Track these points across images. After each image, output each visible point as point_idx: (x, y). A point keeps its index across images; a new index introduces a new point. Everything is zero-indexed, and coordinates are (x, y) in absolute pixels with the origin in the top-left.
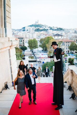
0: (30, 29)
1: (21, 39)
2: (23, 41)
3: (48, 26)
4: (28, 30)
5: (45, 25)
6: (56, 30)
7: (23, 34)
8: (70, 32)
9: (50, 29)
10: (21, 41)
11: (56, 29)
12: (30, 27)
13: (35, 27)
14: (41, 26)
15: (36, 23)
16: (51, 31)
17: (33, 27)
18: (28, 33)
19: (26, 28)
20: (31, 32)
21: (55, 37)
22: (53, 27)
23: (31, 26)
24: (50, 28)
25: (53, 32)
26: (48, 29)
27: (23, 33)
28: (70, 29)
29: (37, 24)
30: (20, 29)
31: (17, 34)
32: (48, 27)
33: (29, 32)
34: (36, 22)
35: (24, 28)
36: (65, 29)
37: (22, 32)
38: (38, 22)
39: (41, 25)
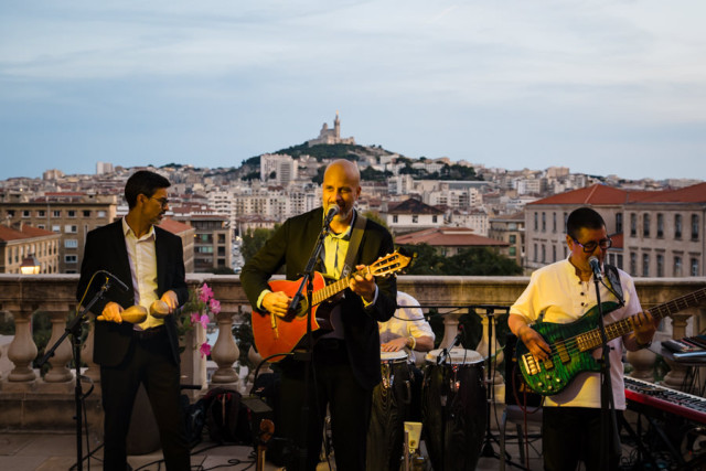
0: (286, 167)
1: (208, 229)
2: (222, 237)
3: (391, 154)
4: (273, 175)
5: (377, 146)
6: (434, 176)
7: (244, 194)
8: (515, 187)
9: (402, 171)
10: (205, 238)
11: (438, 168)
12: (288, 159)
13: (319, 161)
14: (351, 152)
15: (326, 137)
16: (404, 182)
17: (305, 159)
18: (271, 193)
19: (263, 162)
20: (289, 188)
21: (396, 220)
22: (423, 160)
23: (294, 152)
24: (403, 165)
25: (415, 187)
26: (390, 167)
27: (243, 189)
28: (516, 174)
29: (330, 141)
30: (233, 171)
31: (207, 195)
32: (390, 158)
33: (279, 188)
34: (325, 131)
35: (255, 161)
36: (487, 171)
37: (241, 187)
38: (334, 132)
39: (353, 147)
